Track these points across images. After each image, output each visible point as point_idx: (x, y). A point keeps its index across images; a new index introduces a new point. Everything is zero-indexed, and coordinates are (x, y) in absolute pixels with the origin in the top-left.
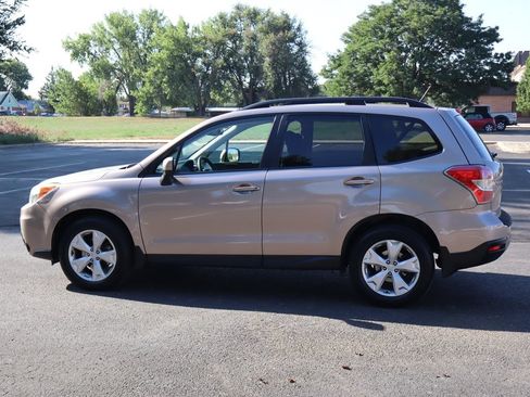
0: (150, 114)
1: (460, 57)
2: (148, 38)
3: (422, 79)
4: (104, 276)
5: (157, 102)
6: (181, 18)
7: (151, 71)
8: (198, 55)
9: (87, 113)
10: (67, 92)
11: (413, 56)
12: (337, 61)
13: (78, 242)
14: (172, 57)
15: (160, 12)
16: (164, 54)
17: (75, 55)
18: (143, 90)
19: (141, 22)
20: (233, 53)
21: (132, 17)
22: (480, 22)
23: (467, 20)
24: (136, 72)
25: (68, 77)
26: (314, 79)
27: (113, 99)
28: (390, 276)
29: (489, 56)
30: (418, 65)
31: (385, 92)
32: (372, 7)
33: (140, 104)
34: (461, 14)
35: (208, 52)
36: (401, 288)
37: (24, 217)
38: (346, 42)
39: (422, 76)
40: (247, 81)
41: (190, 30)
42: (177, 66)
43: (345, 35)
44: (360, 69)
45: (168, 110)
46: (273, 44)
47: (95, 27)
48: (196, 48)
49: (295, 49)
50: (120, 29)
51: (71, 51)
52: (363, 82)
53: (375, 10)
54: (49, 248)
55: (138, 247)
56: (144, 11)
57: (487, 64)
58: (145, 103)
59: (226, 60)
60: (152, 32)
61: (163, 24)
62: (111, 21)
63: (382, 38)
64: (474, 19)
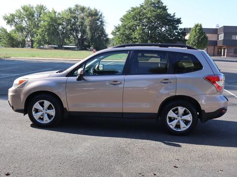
0: (39, 48)
1: (166, 29)
2: (39, 16)
3: (151, 37)
4: (49, 121)
5: (42, 43)
6: (53, 9)
7: (40, 30)
8: (60, 24)
9: (13, 46)
10: (5, 37)
11: (148, 28)
12: (118, 29)
13: (37, 105)
14: (49, 25)
15: (44, 6)
16: (46, 23)
17: (8, 22)
18: (37, 38)
19: (36, 10)
20: (74, 24)
21: (33, 8)
22: (174, 16)
23: (169, 15)
24: (34, 30)
25: (5, 31)
26: (107, 36)
27: (24, 41)
28: (179, 122)
29: (177, 29)
30: (150, 32)
31: (137, 42)
32: (133, 8)
33: (36, 43)
34: (167, 12)
35: (64, 23)
36: (184, 127)
37: (10, 94)
38: (122, 21)
39: (151, 36)
40: (79, 35)
41: (56, 14)
42: (51, 28)
43: (121, 18)
44: (127, 32)
45: (46, 46)
46: (91, 21)
47: (17, 11)
48: (59, 21)
49: (99, 23)
50: (28, 12)
51: (7, 21)
52: (128, 38)
53: (134, 9)
54: (23, 108)
55: (65, 108)
56: (38, 5)
57: (176, 32)
58: (38, 43)
59: (71, 27)
60: (41, 14)
61: (46, 11)
62: (24, 9)
63: (136, 20)
64: (172, 15)
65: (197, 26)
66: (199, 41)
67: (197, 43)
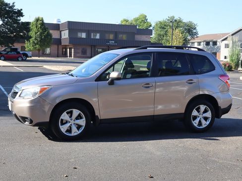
4: (78, 133)
22: (14, 6)
29: (19, 23)
36: (205, 124)
55: (97, 116)
64: (11, 5)
65: (37, 20)
66: (41, 39)
67: (40, 41)
